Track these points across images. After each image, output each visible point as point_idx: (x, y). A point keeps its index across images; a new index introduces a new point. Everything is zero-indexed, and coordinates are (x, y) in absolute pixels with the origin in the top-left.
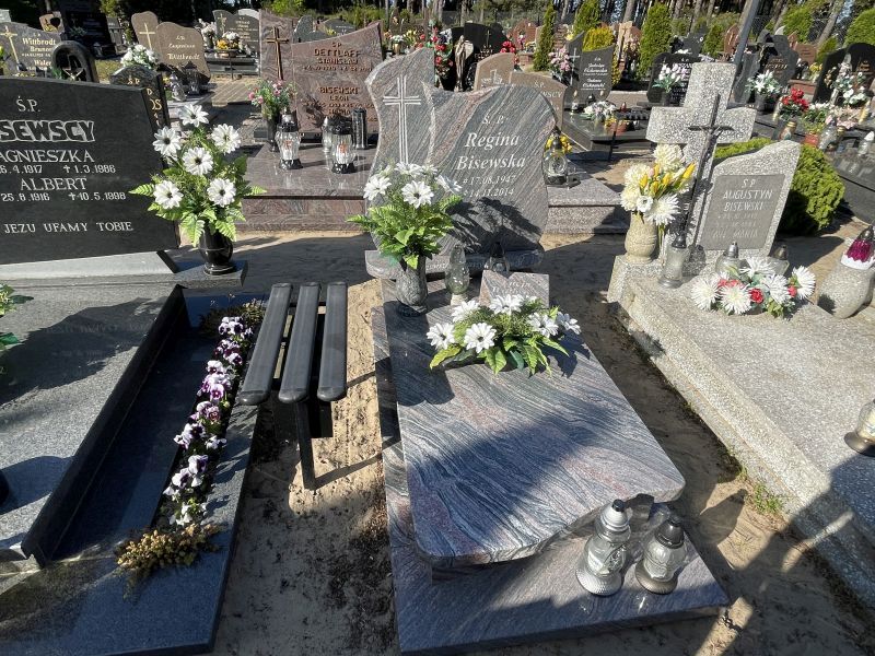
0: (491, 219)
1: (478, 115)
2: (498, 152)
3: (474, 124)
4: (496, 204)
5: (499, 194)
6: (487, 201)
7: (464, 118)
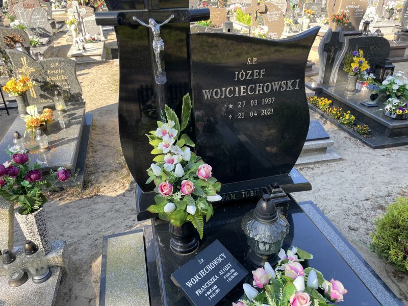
0: (40, 31)
1: (32, 13)
2: (38, 19)
3: (32, 14)
4: (40, 28)
5: (41, 26)
6: (38, 28)
7: (30, 13)
